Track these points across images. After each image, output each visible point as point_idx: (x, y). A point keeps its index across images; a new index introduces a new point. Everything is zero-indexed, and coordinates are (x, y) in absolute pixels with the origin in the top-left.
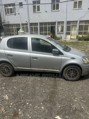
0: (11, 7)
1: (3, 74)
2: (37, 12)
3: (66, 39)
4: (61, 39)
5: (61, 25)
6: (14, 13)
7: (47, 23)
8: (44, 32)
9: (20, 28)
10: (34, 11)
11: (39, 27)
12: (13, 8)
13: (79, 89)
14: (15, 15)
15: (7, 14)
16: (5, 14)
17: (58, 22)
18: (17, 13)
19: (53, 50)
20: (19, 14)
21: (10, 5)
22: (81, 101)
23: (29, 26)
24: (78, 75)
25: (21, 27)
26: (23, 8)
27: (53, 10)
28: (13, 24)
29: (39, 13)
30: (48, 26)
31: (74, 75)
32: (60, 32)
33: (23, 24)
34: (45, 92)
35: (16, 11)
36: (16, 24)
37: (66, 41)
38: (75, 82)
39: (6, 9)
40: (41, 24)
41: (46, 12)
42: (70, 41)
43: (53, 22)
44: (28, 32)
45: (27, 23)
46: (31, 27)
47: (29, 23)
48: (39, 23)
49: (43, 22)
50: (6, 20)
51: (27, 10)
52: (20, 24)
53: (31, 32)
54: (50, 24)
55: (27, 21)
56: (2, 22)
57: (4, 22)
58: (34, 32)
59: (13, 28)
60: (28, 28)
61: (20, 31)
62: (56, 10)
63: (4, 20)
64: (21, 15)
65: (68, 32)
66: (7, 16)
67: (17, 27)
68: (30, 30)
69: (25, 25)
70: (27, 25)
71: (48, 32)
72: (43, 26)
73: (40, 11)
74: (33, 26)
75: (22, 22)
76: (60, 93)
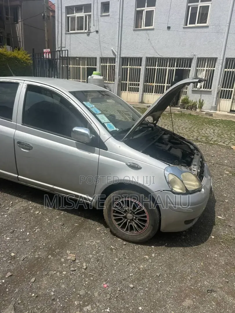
0: (82, 14)
2: (143, 27)
3: (215, 109)
4: (201, 107)
5: (205, 68)
6: (86, 29)
7: (167, 59)
8: (154, 84)
9: (95, 69)
10: (137, 25)
11: (143, 68)
12: (86, 17)
14: (88, 34)
15: (70, 32)
16: (64, 31)
17: (198, 59)
18: (93, 29)
20: (97, 32)
21: (79, 8)
23: (117, 65)
25: (98, 67)
26: (109, 15)
27: (188, 25)
28: (80, 58)
29: (148, 31)
30: (168, 68)
31: (137, 224)
32: (202, 89)
33: (103, 60)
35: (92, 24)
36: (87, 58)
37: (211, 115)
39: (68, 17)
40: (151, 61)
41: (169, 28)
43: (183, 58)
44: (114, 81)
45: (114, 57)
46: (123, 68)
47: (120, 57)
48: (146, 57)
49: (157, 57)
50: (65, 47)
51: (118, 24)
52: (96, 58)
53: (122, 82)
54: (176, 63)
55: (115, 52)
56: (56, 50)
57: (59, 51)
58: (127, 83)
59: (80, 67)
60: (116, 70)
61: (92, 75)
62: (197, 23)
63: (61, 47)
64: (101, 35)
65: (227, 90)
66: (68, 36)
67: (89, 67)
68: (119, 76)
69: (108, 63)
70: (115, 63)
71: (168, 85)
72: (155, 67)
73: (152, 26)
74: (129, 66)
75: (101, 54)
76: (55, 272)
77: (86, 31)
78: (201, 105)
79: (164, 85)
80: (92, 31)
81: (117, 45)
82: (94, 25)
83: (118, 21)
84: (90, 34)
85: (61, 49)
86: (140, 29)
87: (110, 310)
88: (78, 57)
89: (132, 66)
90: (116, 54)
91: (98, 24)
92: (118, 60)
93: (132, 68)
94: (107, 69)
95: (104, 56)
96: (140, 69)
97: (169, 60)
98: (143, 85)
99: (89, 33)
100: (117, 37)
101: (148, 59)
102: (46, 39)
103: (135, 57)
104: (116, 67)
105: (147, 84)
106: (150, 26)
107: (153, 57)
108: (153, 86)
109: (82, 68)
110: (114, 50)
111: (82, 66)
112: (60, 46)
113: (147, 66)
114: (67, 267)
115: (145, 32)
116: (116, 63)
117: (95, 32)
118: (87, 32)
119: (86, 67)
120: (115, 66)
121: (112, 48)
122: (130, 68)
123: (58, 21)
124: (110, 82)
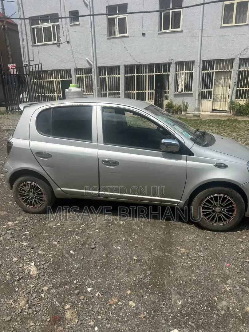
0: (48, 24)
1: (25, 204)
2: (117, 35)
3: (198, 110)
4: (186, 110)
5: (184, 72)
6: (55, 40)
7: (146, 65)
8: (136, 92)
9: (70, 82)
10: (111, 33)
11: (122, 76)
12: (54, 28)
13: (236, 256)
14: (59, 45)
15: (37, 44)
16: (30, 43)
17: (176, 63)
18: (63, 40)
19: (163, 141)
20: (68, 42)
21: (44, 19)
22: (243, 290)
23: (94, 75)
24: (234, 214)
25: (73, 78)
26: (79, 25)
27: (163, 31)
28: (52, 71)
29: (123, 39)
30: (147, 74)
32: (183, 92)
33: (78, 71)
34: (138, 261)
35: (61, 34)
36: (60, 70)
37: (199, 116)
38: (226, 234)
39: (33, 29)
40: (129, 68)
41: (144, 34)
42: (210, 116)
43: (161, 64)
44: (93, 92)
45: (90, 67)
46: (101, 78)
47: (97, 67)
48: (124, 65)
49: (135, 64)
50: (33, 61)
51: (90, 32)
52: (70, 70)
53: (101, 92)
54: (155, 69)
55: (90, 62)
56: (24, 64)
57: (27, 65)
58: (107, 93)
59: (53, 81)
60: (94, 80)
61: (70, 88)
62: (171, 28)
63: (29, 61)
64: (73, 46)
65: (207, 91)
66: (36, 48)
67: (63, 79)
68: (98, 86)
69: (84, 73)
70: (91, 74)
71: (149, 91)
72: (134, 75)
73: (126, 33)
74: (107, 76)
75: (76, 65)
76: (182, 264)
77: (55, 42)
78: (186, 107)
79: (145, 91)
80: (62, 42)
81: (92, 55)
82: (64, 36)
83: (90, 30)
84: (61, 45)
85: (29, 63)
86: (114, 37)
87: (245, 279)
88: (49, 70)
89: (110, 75)
90: (92, 64)
91: (69, 34)
92: (94, 70)
93: (110, 77)
94: (83, 80)
95: (79, 67)
96: (119, 77)
97: (147, 67)
98: (124, 93)
99: (60, 43)
100: (91, 47)
101: (126, 67)
102: (10, 53)
103: (112, 65)
104: (93, 77)
105: (128, 92)
106: (124, 33)
107: (131, 65)
108: (135, 94)
109: (55, 81)
110: (89, 60)
111: (55, 79)
112: (27, 59)
113: (126, 74)
114: (187, 258)
115: (119, 40)
116: (93, 73)
117: (66, 43)
118: (57, 43)
119: (60, 79)
120: (91, 76)
121: (87, 58)
122: (108, 78)
123: (22, 33)
124: (89, 93)
